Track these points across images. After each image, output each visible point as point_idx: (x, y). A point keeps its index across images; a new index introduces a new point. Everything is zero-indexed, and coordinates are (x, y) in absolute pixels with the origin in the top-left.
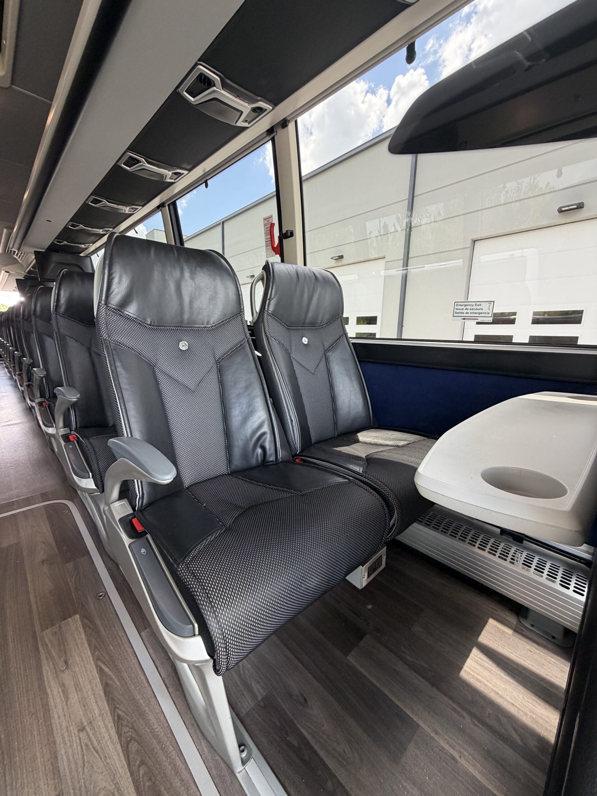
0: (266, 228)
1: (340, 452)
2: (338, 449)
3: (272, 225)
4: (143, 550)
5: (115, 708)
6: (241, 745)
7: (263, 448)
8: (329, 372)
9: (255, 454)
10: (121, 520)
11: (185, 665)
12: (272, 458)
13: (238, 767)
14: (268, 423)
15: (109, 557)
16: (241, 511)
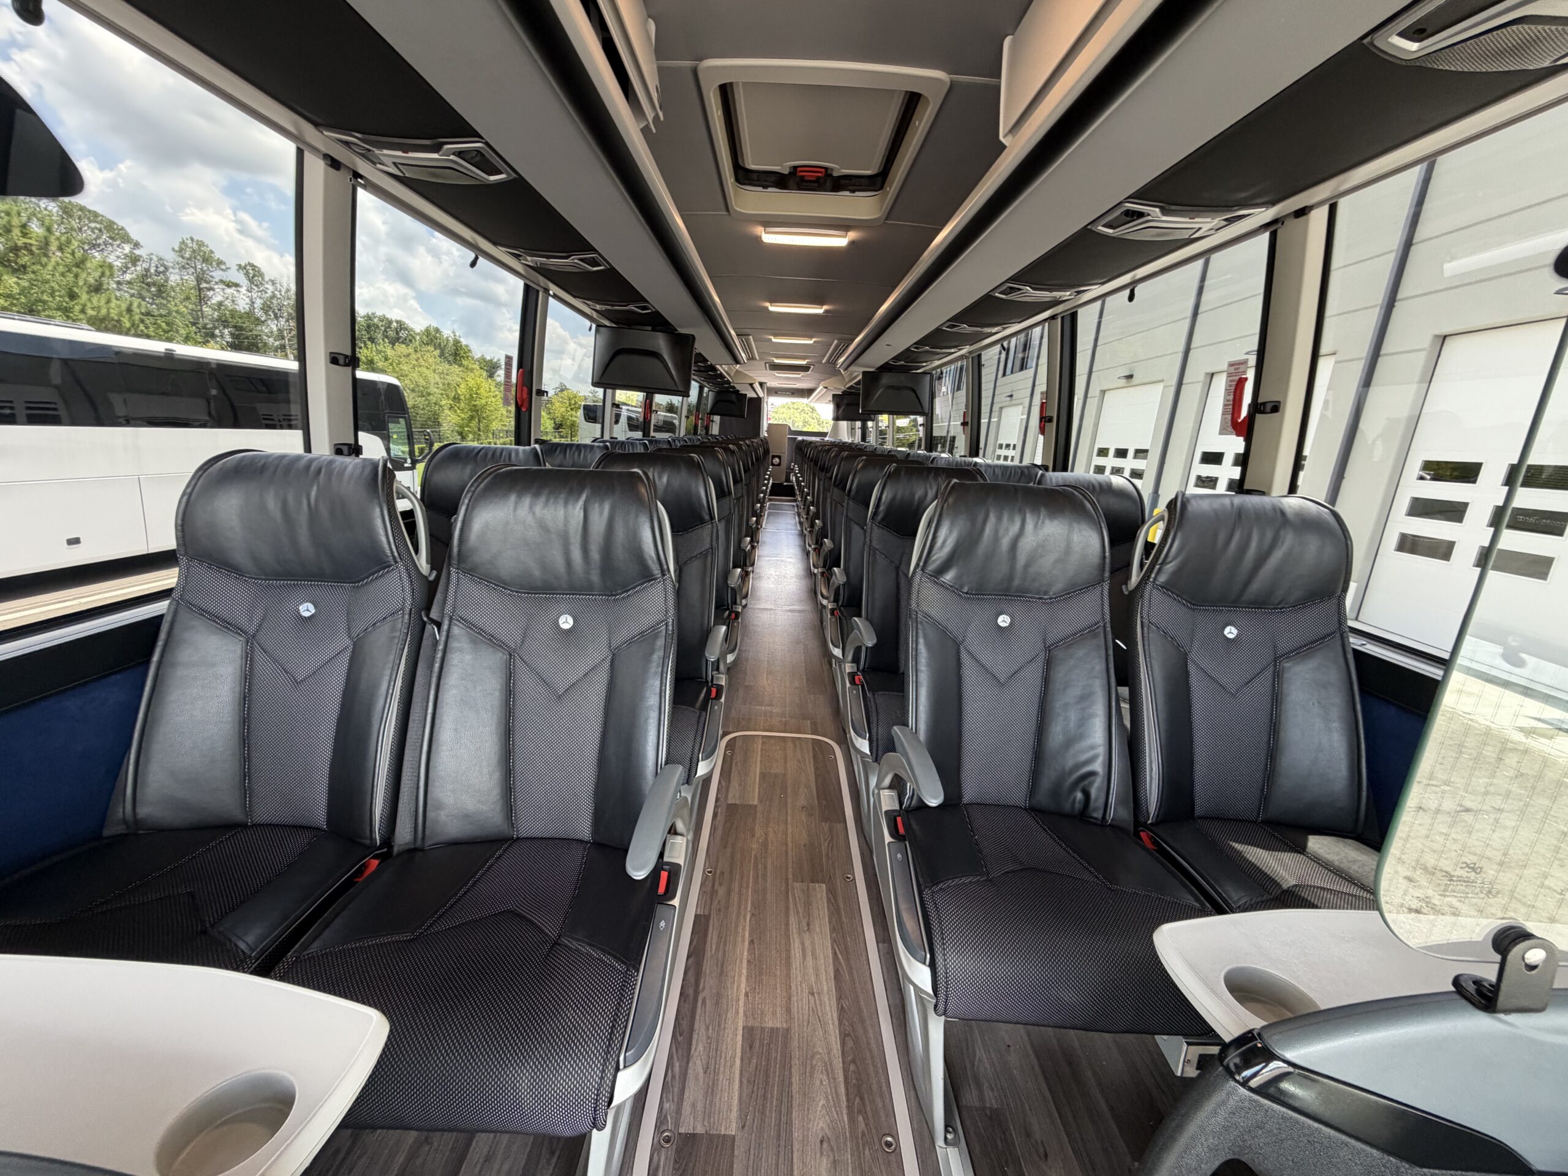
0: (1231, 381)
1: (1239, 853)
2: (1238, 846)
3: (1241, 382)
4: (899, 856)
5: (841, 997)
6: (947, 1125)
7: (1087, 794)
8: (1276, 699)
9: (1072, 798)
10: (886, 812)
11: (912, 988)
12: (1098, 815)
13: (940, 1142)
14: (1104, 761)
15: (865, 837)
16: (1017, 867)
